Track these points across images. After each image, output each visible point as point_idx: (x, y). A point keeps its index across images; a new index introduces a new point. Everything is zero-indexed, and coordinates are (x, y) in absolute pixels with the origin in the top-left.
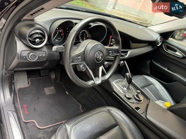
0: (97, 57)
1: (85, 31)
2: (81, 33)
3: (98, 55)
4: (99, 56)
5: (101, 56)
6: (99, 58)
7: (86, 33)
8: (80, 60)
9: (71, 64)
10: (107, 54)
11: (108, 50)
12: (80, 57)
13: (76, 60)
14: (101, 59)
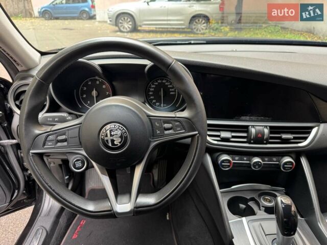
0: (106, 138)
2: (153, 86)
3: (108, 132)
4: (111, 135)
5: (121, 137)
6: (113, 141)
7: (169, 86)
8: (65, 144)
9: (31, 151)
10: (158, 132)
11: (161, 120)
12: (65, 136)
13: (49, 144)
14: (120, 143)
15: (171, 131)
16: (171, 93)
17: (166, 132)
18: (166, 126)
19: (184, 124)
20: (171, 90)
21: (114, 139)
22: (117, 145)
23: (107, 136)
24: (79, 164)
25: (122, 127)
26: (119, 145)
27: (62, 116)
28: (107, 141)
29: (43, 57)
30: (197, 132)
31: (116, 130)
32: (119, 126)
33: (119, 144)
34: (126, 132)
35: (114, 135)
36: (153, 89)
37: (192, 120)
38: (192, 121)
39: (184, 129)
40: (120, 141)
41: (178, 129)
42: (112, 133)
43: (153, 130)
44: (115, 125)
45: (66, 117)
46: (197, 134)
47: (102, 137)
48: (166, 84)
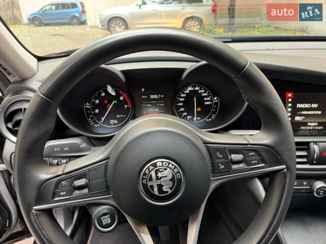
0: (149, 184)
1: (197, 89)
2: (182, 95)
3: (153, 173)
4: (158, 178)
5: (172, 180)
6: (160, 187)
7: (203, 95)
8: (86, 191)
9: (34, 208)
10: (222, 167)
11: (224, 148)
12: (84, 180)
13: (62, 194)
14: (171, 189)
15: (241, 165)
16: (206, 103)
17: (235, 167)
18: (235, 157)
19: (263, 154)
20: (205, 99)
21: (162, 184)
22: (168, 192)
23: (151, 179)
24: (106, 220)
25: (173, 165)
26: (170, 192)
27: (73, 143)
28: (152, 187)
29: (41, 63)
30: (284, 166)
31: (166, 169)
32: (169, 163)
33: (169, 190)
34: (179, 172)
35: (161, 178)
36: (183, 99)
37: (277, 149)
38: (275, 150)
39: (264, 163)
40: (171, 186)
41: (254, 162)
42: (159, 175)
43: (213, 163)
44: (162, 162)
45: (79, 145)
46: (284, 169)
47: (144, 181)
48: (200, 91)
